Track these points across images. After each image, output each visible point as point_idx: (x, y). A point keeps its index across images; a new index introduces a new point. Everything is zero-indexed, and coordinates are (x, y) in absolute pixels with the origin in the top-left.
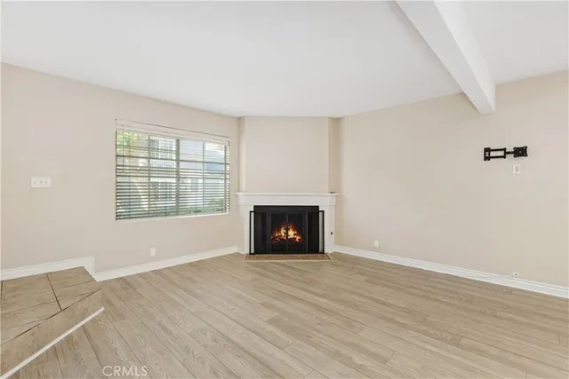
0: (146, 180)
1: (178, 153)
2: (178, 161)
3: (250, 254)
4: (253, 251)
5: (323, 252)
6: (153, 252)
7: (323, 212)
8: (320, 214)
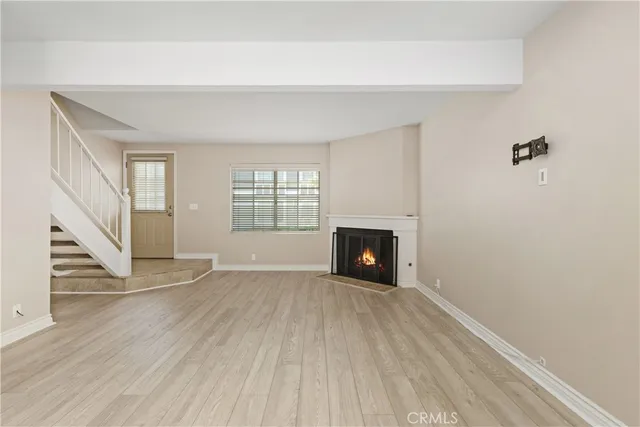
0: (251, 204)
1: (275, 182)
2: (275, 189)
3: (332, 273)
4: (335, 271)
5: (396, 285)
6: (254, 257)
7: (397, 237)
8: (394, 240)
